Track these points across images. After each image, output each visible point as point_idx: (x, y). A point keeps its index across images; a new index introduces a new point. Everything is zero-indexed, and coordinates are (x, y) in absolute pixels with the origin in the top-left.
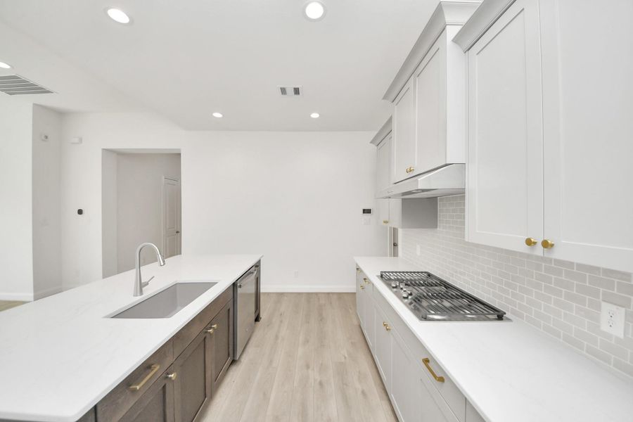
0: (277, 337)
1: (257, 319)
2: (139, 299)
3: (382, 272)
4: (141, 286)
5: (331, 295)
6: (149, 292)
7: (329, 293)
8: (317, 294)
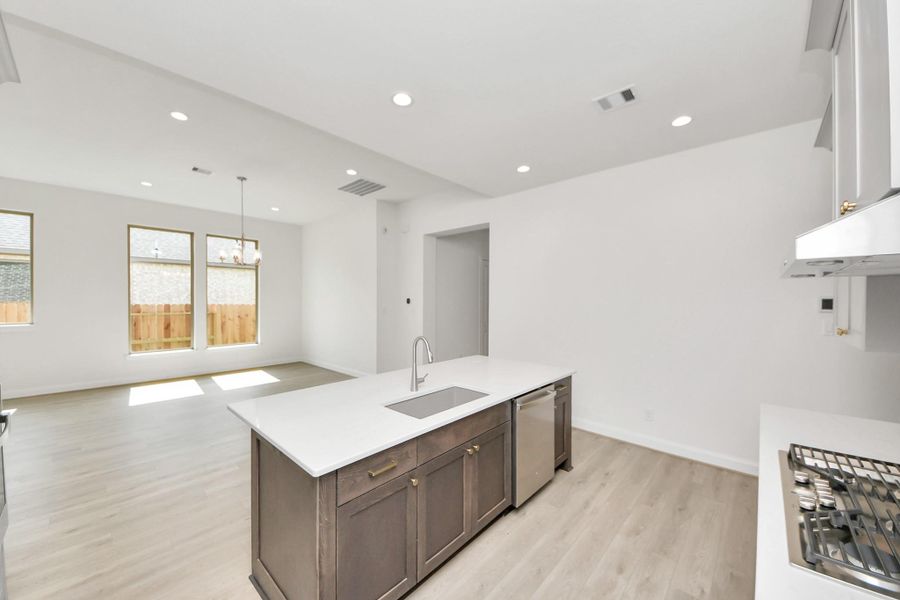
0: (587, 504)
1: (563, 465)
2: (415, 394)
3: (794, 446)
4: (417, 382)
5: (725, 473)
6: (424, 390)
7: (720, 469)
8: (692, 462)
